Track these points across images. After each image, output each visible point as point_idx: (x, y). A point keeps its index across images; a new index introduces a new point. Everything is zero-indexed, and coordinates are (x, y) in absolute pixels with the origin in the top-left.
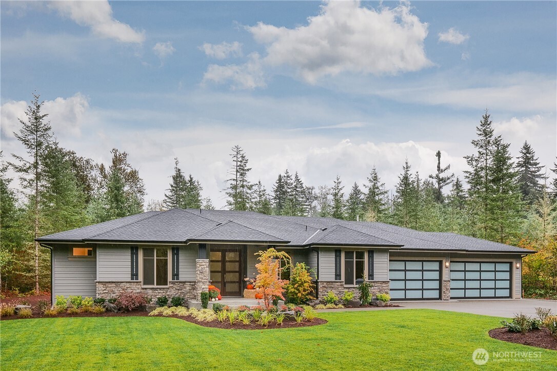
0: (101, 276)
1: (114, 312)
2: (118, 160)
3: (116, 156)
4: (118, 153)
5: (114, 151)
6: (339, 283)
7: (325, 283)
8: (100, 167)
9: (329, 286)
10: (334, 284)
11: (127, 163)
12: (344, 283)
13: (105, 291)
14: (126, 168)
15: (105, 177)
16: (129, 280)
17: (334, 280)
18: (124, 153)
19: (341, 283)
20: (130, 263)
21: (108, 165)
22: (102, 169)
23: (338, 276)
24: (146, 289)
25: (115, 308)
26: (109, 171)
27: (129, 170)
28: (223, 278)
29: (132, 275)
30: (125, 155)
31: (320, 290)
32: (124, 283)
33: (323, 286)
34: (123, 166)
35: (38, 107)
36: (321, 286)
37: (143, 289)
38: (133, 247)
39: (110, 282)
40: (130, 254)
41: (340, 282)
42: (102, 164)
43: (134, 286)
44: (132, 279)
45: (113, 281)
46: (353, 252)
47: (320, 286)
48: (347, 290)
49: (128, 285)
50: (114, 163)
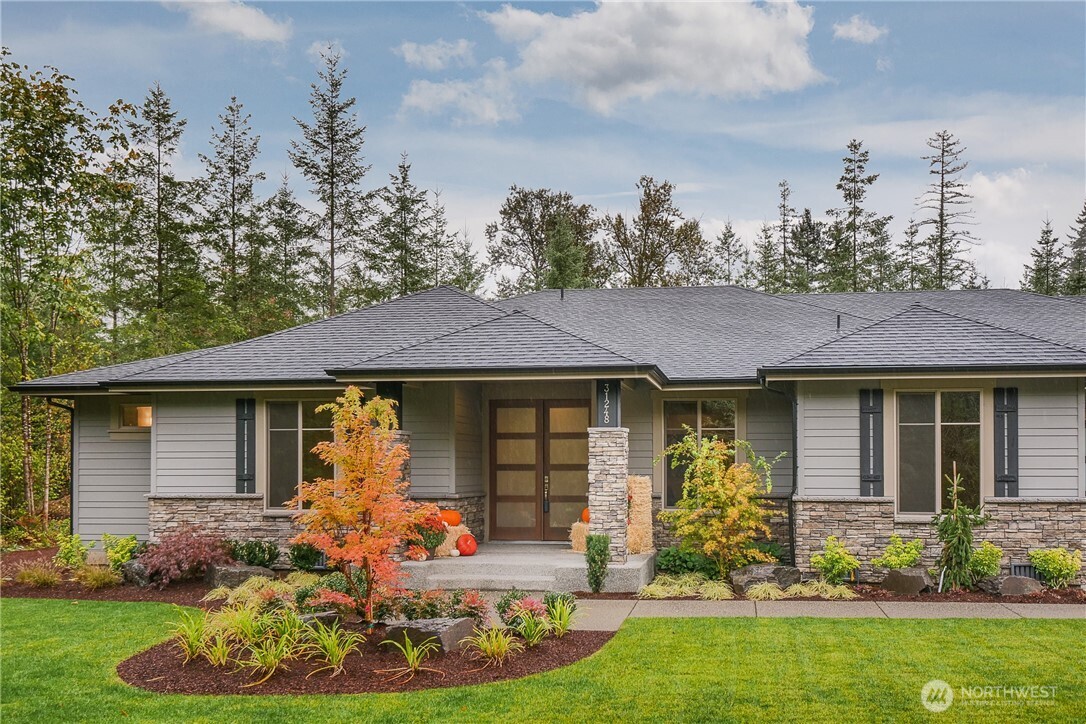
0: (162, 481)
1: (138, 584)
2: (654, 202)
3: (648, 195)
4: (652, 188)
5: (645, 183)
6: (877, 508)
7: (821, 507)
8: (614, 222)
9: (837, 516)
10: (855, 508)
11: (673, 207)
12: (895, 507)
13: (169, 524)
14: (670, 218)
15: (625, 243)
16: (232, 492)
17: (854, 494)
18: (665, 185)
19: (883, 508)
20: (233, 446)
21: (632, 215)
22: (619, 226)
23: (871, 480)
24: (274, 518)
25: (140, 574)
26: (633, 229)
27: (677, 224)
28: (541, 486)
29: (240, 479)
30: (667, 188)
31: (802, 529)
32: (217, 503)
33: (812, 518)
34: (665, 215)
35: (335, 85)
36: (806, 515)
37: (266, 518)
38: (241, 399)
39: (182, 499)
40: (234, 420)
41: (879, 503)
42: (619, 216)
43: (243, 509)
44: (240, 489)
45: (188, 495)
46: (932, 396)
47: (802, 515)
48: (907, 532)
49: (228, 507)
50: (644, 208)
